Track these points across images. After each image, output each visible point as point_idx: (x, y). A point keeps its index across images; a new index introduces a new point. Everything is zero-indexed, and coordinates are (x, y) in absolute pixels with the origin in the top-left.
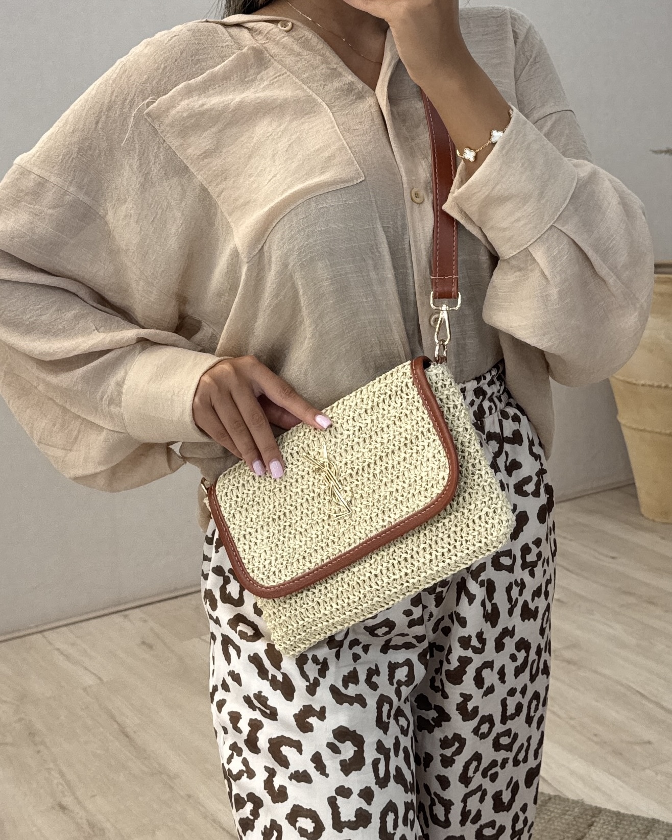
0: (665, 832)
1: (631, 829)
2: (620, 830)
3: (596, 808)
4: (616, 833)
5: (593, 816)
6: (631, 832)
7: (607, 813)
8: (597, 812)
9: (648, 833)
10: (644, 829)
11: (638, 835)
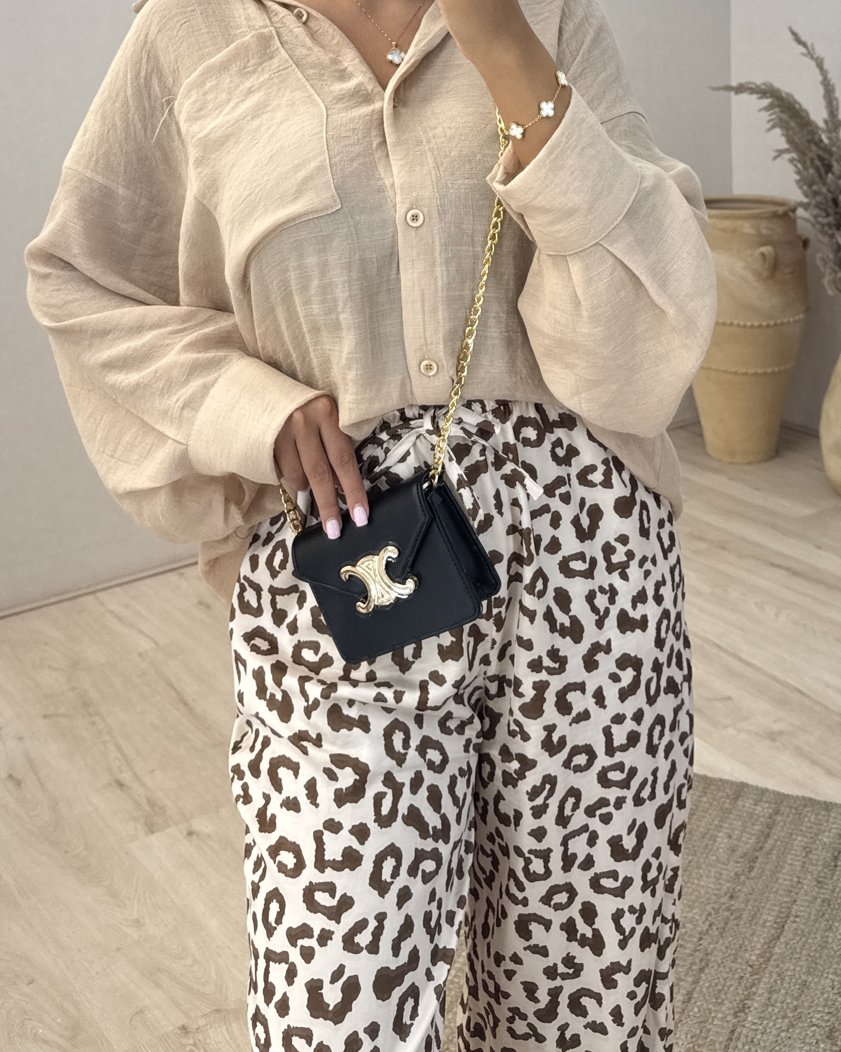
0: (755, 797)
1: (720, 794)
2: (708, 795)
4: (704, 799)
6: (721, 797)
9: (737, 798)
10: (733, 794)
11: (727, 801)
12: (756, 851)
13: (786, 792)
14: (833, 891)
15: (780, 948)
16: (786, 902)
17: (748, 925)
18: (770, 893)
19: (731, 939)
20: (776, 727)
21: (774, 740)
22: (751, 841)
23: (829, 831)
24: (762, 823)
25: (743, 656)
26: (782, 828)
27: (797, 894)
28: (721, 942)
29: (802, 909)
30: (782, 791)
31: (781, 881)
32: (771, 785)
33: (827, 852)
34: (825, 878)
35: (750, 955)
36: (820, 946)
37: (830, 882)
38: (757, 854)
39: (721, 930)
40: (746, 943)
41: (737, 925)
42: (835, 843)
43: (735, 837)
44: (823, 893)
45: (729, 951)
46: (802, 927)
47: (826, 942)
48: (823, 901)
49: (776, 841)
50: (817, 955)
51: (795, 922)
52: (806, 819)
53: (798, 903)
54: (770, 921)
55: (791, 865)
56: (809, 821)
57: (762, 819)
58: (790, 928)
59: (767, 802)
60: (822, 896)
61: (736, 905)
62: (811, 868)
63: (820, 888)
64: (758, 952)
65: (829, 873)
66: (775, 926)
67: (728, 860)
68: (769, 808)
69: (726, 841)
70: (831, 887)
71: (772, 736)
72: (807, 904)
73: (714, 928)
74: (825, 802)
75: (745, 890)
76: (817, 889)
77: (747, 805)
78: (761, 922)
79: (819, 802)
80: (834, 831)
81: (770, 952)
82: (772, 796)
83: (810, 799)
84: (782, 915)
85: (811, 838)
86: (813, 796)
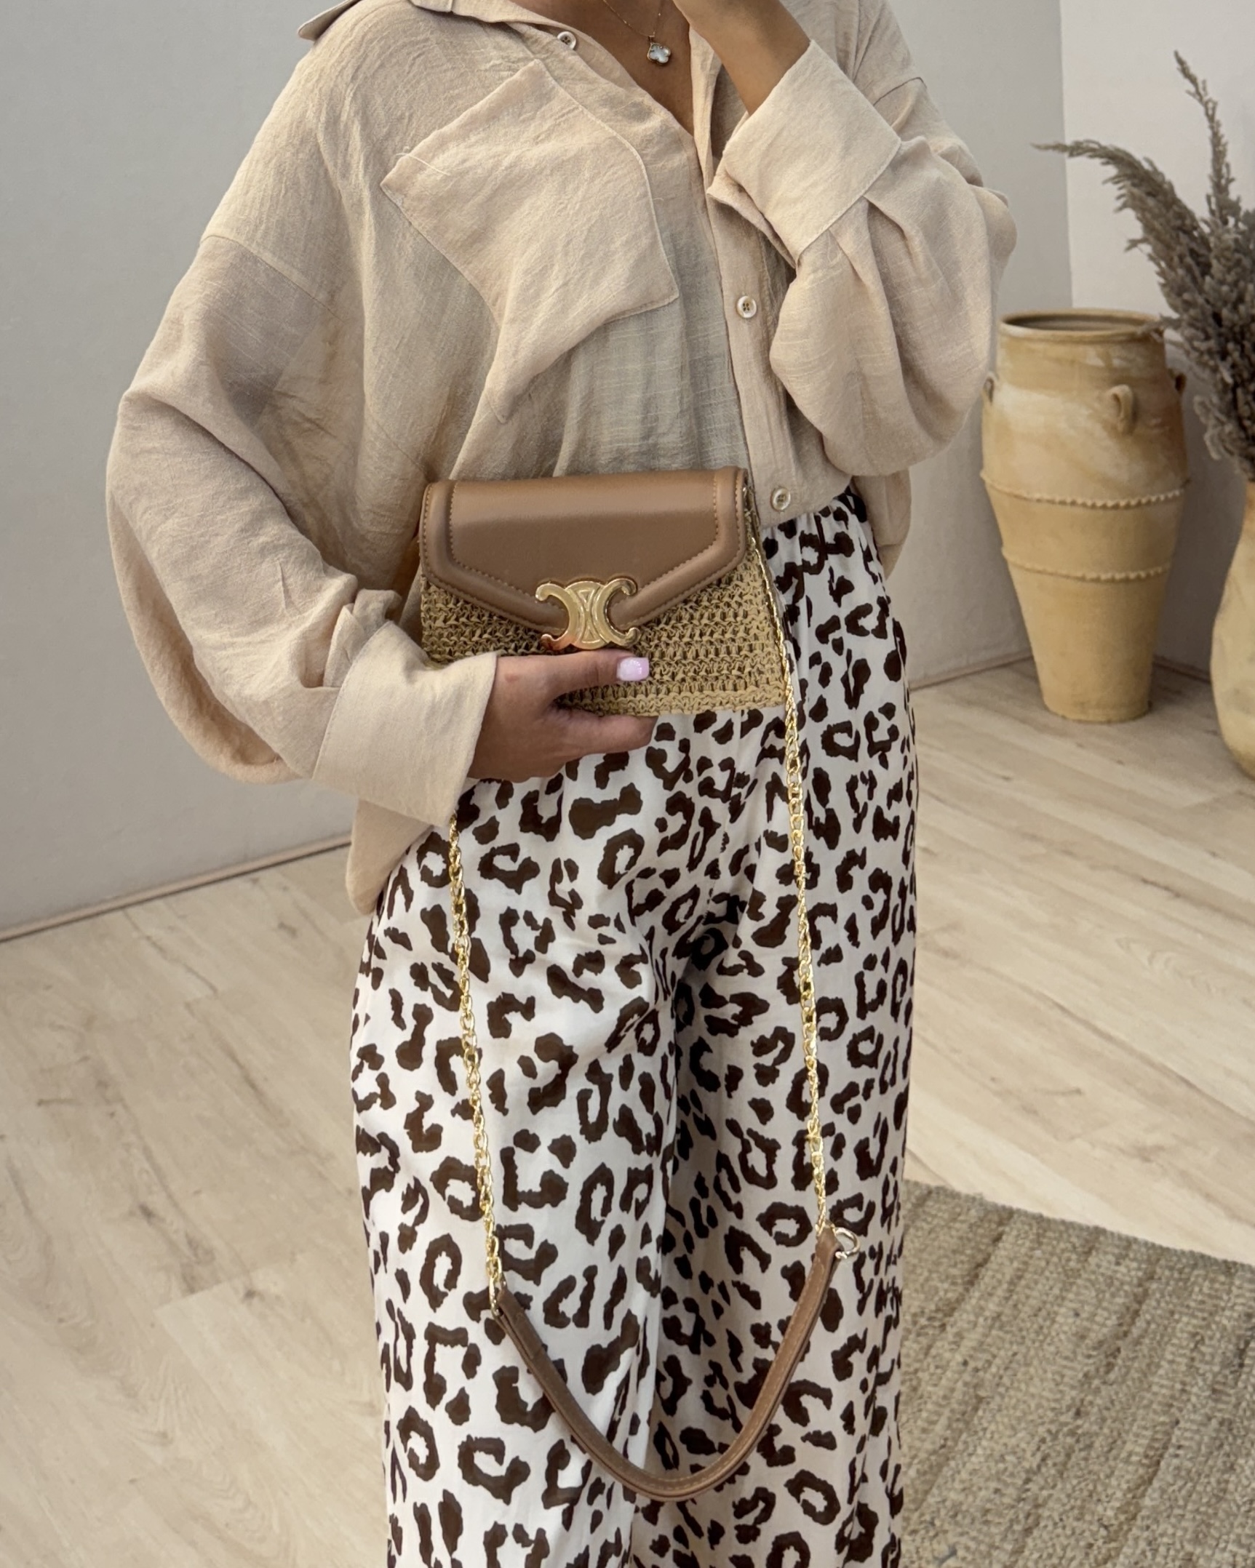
0: (1116, 1251)
1: (1062, 1245)
2: (1044, 1247)
3: (1004, 1208)
4: (1038, 1253)
5: (1000, 1223)
6: (1063, 1251)
7: (1023, 1218)
8: (1007, 1215)
9: (1088, 1253)
10: (1083, 1246)
11: (1074, 1257)
12: (1118, 1338)
13: (1165, 1244)
14: (1237, 1406)
15: (1152, 1499)
16: (1163, 1424)
17: (1102, 1459)
18: (1138, 1408)
19: (1075, 1482)
20: (1151, 1140)
21: (1146, 1160)
22: (1109, 1323)
23: (1232, 1308)
24: (1126, 1292)
25: (1100, 1025)
26: (1158, 1302)
27: (1180, 1410)
28: (1059, 1486)
29: (1188, 1434)
30: (1158, 1242)
31: (1155, 1389)
32: (1143, 1233)
33: (1229, 1341)
34: (1224, 1384)
35: (1105, 1510)
36: (1216, 1496)
37: (1232, 1392)
38: (1120, 1343)
39: (1060, 1467)
40: (1100, 1488)
41: (1086, 1459)
42: (1240, 1328)
43: (1084, 1315)
44: (1220, 1410)
45: (1072, 1501)
46: (1188, 1464)
47: (1225, 1491)
48: (1221, 1423)
49: (1148, 1323)
50: (1210, 1511)
51: (1177, 1456)
52: (1197, 1289)
53: (1182, 1424)
54: (1137, 1454)
55: (1171, 1362)
56: (1201, 1290)
57: (1126, 1287)
58: (1169, 1465)
59: (1134, 1260)
60: (1219, 1415)
61: (1085, 1425)
62: (1203, 1368)
63: (1216, 1401)
64: (1117, 1504)
65: (1231, 1377)
66: (1145, 1461)
67: (1074, 1352)
68: (1139, 1269)
69: (1071, 1320)
70: (1233, 1400)
71: (1144, 1154)
72: (1195, 1427)
73: (1050, 1462)
74: (1225, 1262)
75: (1099, 1401)
76: (1211, 1404)
77: (1105, 1264)
78: (1123, 1455)
79: (1215, 1262)
80: (1239, 1308)
81: (1137, 1504)
82: (1143, 1250)
83: (1203, 1256)
84: (1157, 1445)
85: (1204, 1319)
86: (1207, 1252)
